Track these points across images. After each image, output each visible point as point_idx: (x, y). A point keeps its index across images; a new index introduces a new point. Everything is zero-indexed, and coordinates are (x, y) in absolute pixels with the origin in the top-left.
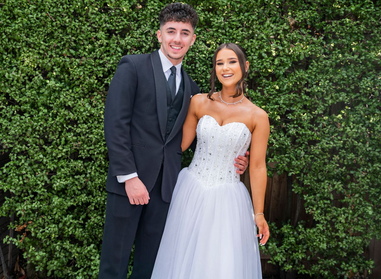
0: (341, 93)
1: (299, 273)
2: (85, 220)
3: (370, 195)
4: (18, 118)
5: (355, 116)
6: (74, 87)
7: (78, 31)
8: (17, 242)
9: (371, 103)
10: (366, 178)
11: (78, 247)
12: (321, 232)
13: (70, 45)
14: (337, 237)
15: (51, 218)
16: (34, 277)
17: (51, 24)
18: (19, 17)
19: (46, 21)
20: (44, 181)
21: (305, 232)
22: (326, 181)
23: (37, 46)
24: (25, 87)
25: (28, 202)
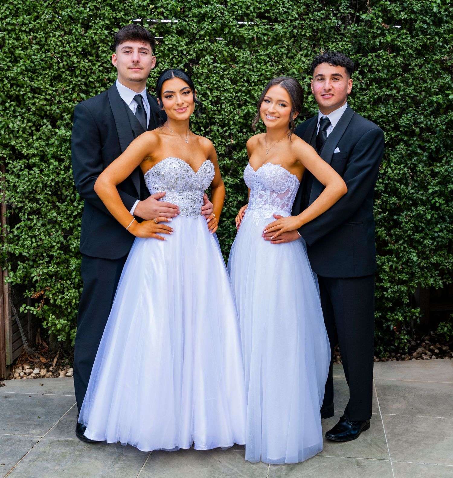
3: (415, 241)
4: (27, 173)
5: (396, 156)
7: (88, 73)
8: (35, 311)
13: (80, 89)
15: (70, 283)
17: (58, 66)
18: (21, 59)
19: (51, 62)
20: (60, 242)
23: (43, 91)
24: (32, 138)
25: (44, 266)
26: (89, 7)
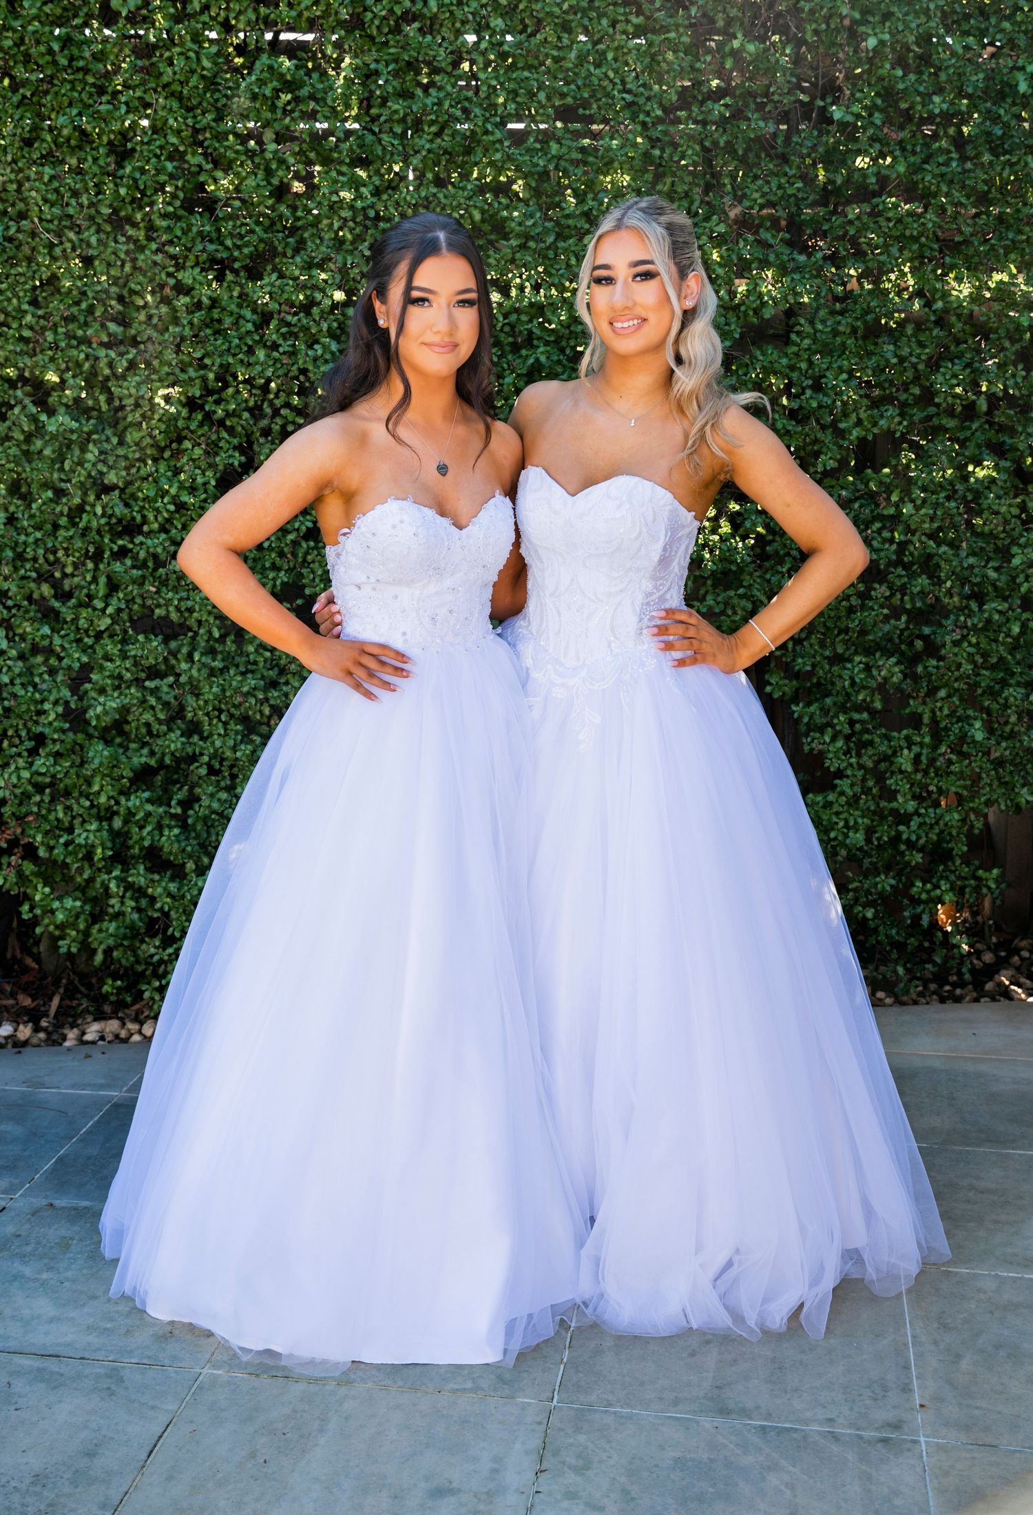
0: (883, 409)
2: (187, 804)
3: (979, 691)
6: (126, 429)
7: (127, 268)
9: (968, 433)
10: (965, 644)
11: (172, 879)
12: (848, 803)
13: (106, 310)
14: (894, 812)
15: (87, 804)
16: (63, 972)
17: (50, 254)
19: (34, 244)
20: (61, 702)
22: (857, 659)
25: (21, 762)
26: (127, 104)
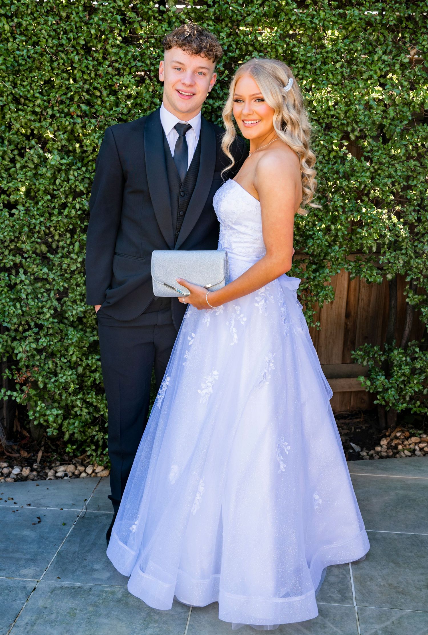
1: (412, 412)
4: (7, 214)
8: (19, 398)
13: (80, 98)
15: (65, 361)
16: (42, 438)
17: (51, 66)
18: (0, 55)
19: (42, 60)
20: (52, 307)
21: (424, 358)
23: (30, 101)
24: (15, 167)
25: (31, 339)
